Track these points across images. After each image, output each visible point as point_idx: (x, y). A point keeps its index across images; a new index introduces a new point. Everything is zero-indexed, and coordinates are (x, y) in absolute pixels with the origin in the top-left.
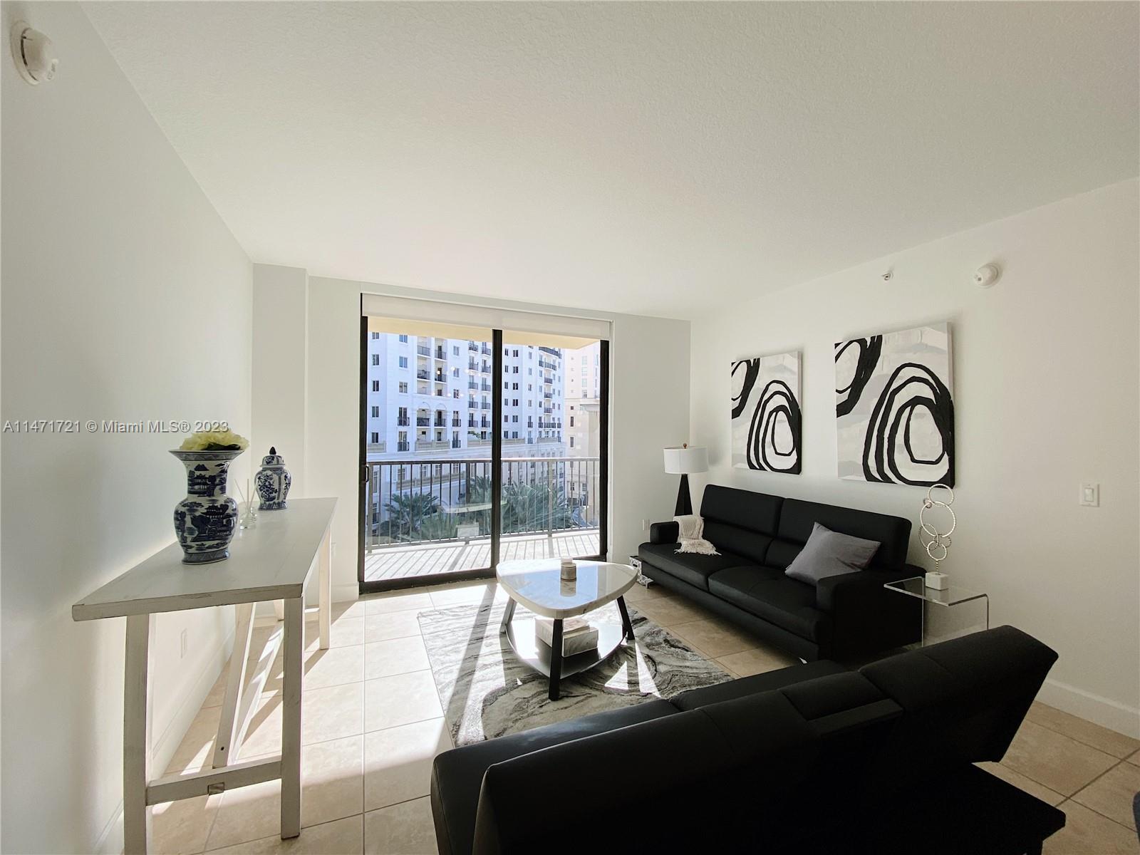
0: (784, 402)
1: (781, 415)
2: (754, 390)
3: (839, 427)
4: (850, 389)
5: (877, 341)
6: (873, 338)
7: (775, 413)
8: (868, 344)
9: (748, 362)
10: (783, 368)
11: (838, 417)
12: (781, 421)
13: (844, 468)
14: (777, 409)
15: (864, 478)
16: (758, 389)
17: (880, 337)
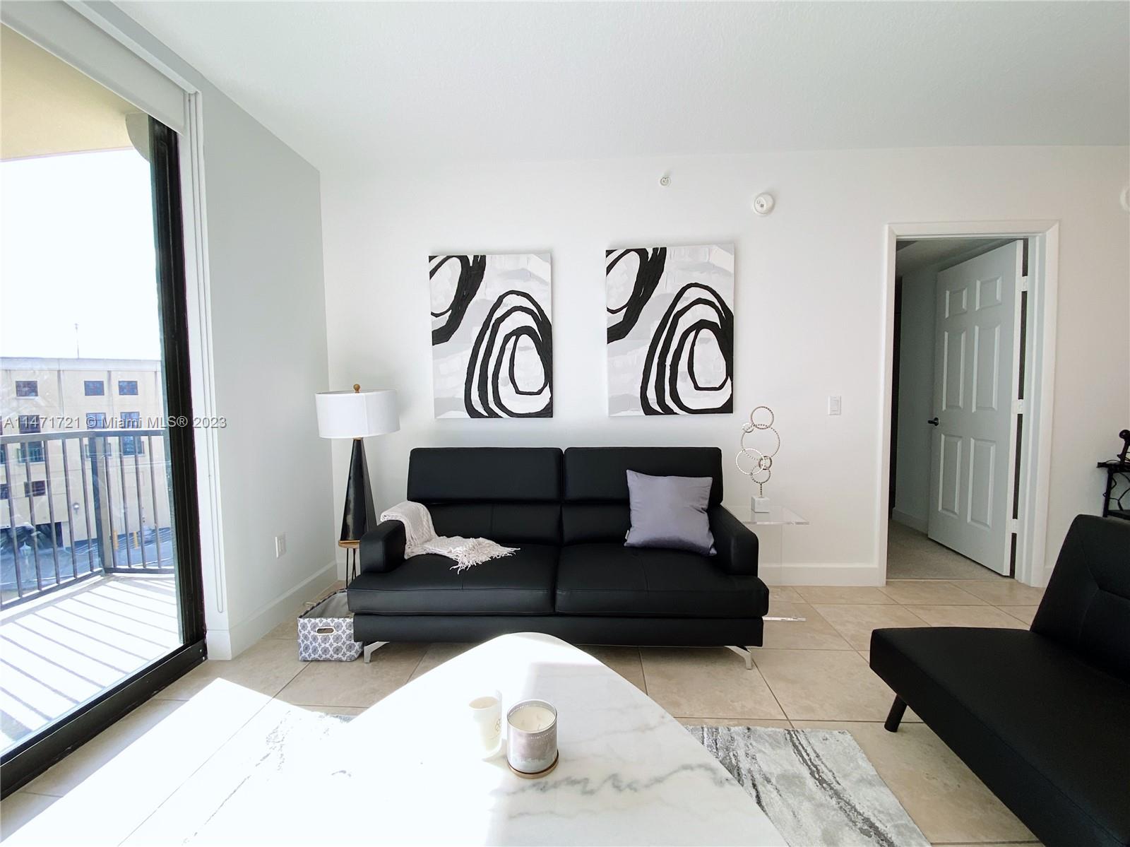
0: (529, 321)
1: (525, 340)
2: (476, 302)
3: (610, 354)
4: (626, 309)
5: (661, 254)
6: (655, 250)
7: (514, 338)
8: (650, 256)
9: (463, 259)
10: (526, 275)
11: (608, 343)
12: (526, 348)
13: (616, 403)
14: (518, 332)
15: (642, 412)
16: (484, 300)
17: (664, 250)
